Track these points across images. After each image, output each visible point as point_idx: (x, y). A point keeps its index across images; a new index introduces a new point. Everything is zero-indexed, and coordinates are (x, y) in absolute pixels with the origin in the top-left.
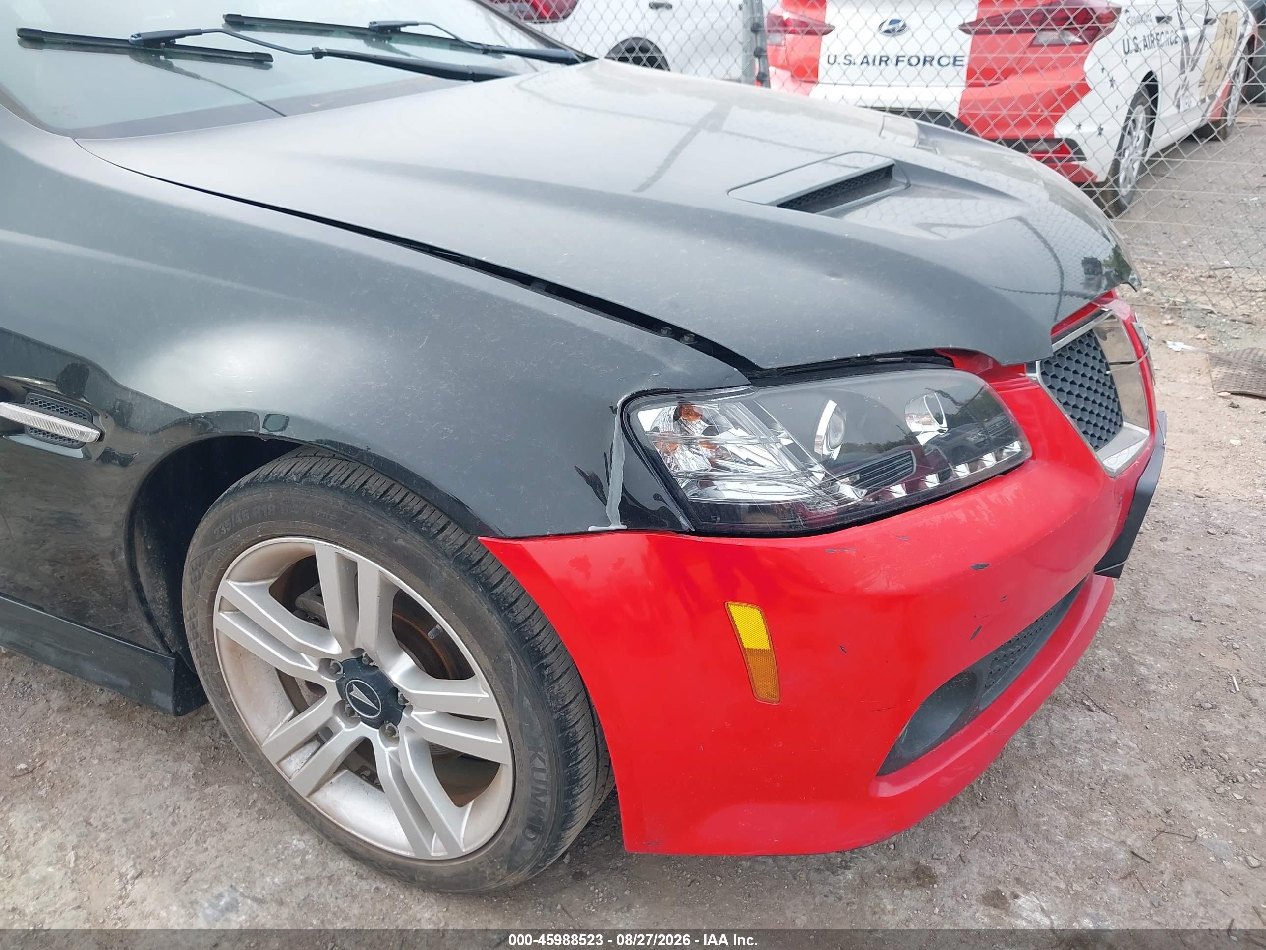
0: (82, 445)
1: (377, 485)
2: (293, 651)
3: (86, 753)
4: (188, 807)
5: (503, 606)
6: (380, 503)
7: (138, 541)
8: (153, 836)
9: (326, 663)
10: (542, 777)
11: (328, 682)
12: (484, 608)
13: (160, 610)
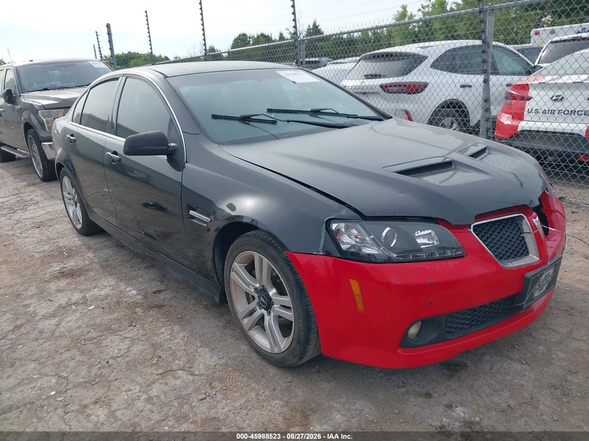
0: (207, 223)
1: (270, 238)
2: (248, 285)
3: (197, 316)
4: (218, 333)
5: (294, 274)
6: (269, 243)
7: (216, 251)
8: (208, 338)
9: (256, 289)
10: (301, 325)
11: (256, 295)
12: (289, 273)
13: (219, 272)
